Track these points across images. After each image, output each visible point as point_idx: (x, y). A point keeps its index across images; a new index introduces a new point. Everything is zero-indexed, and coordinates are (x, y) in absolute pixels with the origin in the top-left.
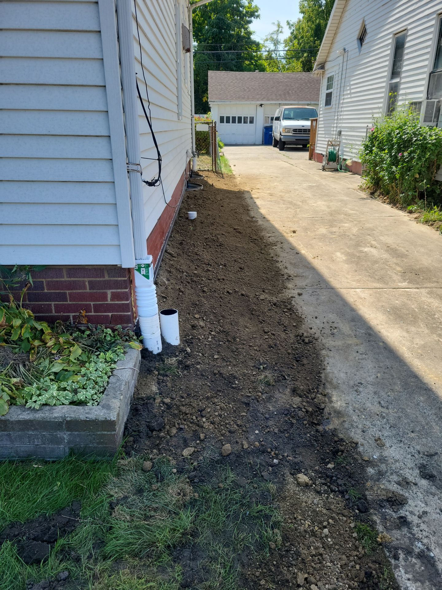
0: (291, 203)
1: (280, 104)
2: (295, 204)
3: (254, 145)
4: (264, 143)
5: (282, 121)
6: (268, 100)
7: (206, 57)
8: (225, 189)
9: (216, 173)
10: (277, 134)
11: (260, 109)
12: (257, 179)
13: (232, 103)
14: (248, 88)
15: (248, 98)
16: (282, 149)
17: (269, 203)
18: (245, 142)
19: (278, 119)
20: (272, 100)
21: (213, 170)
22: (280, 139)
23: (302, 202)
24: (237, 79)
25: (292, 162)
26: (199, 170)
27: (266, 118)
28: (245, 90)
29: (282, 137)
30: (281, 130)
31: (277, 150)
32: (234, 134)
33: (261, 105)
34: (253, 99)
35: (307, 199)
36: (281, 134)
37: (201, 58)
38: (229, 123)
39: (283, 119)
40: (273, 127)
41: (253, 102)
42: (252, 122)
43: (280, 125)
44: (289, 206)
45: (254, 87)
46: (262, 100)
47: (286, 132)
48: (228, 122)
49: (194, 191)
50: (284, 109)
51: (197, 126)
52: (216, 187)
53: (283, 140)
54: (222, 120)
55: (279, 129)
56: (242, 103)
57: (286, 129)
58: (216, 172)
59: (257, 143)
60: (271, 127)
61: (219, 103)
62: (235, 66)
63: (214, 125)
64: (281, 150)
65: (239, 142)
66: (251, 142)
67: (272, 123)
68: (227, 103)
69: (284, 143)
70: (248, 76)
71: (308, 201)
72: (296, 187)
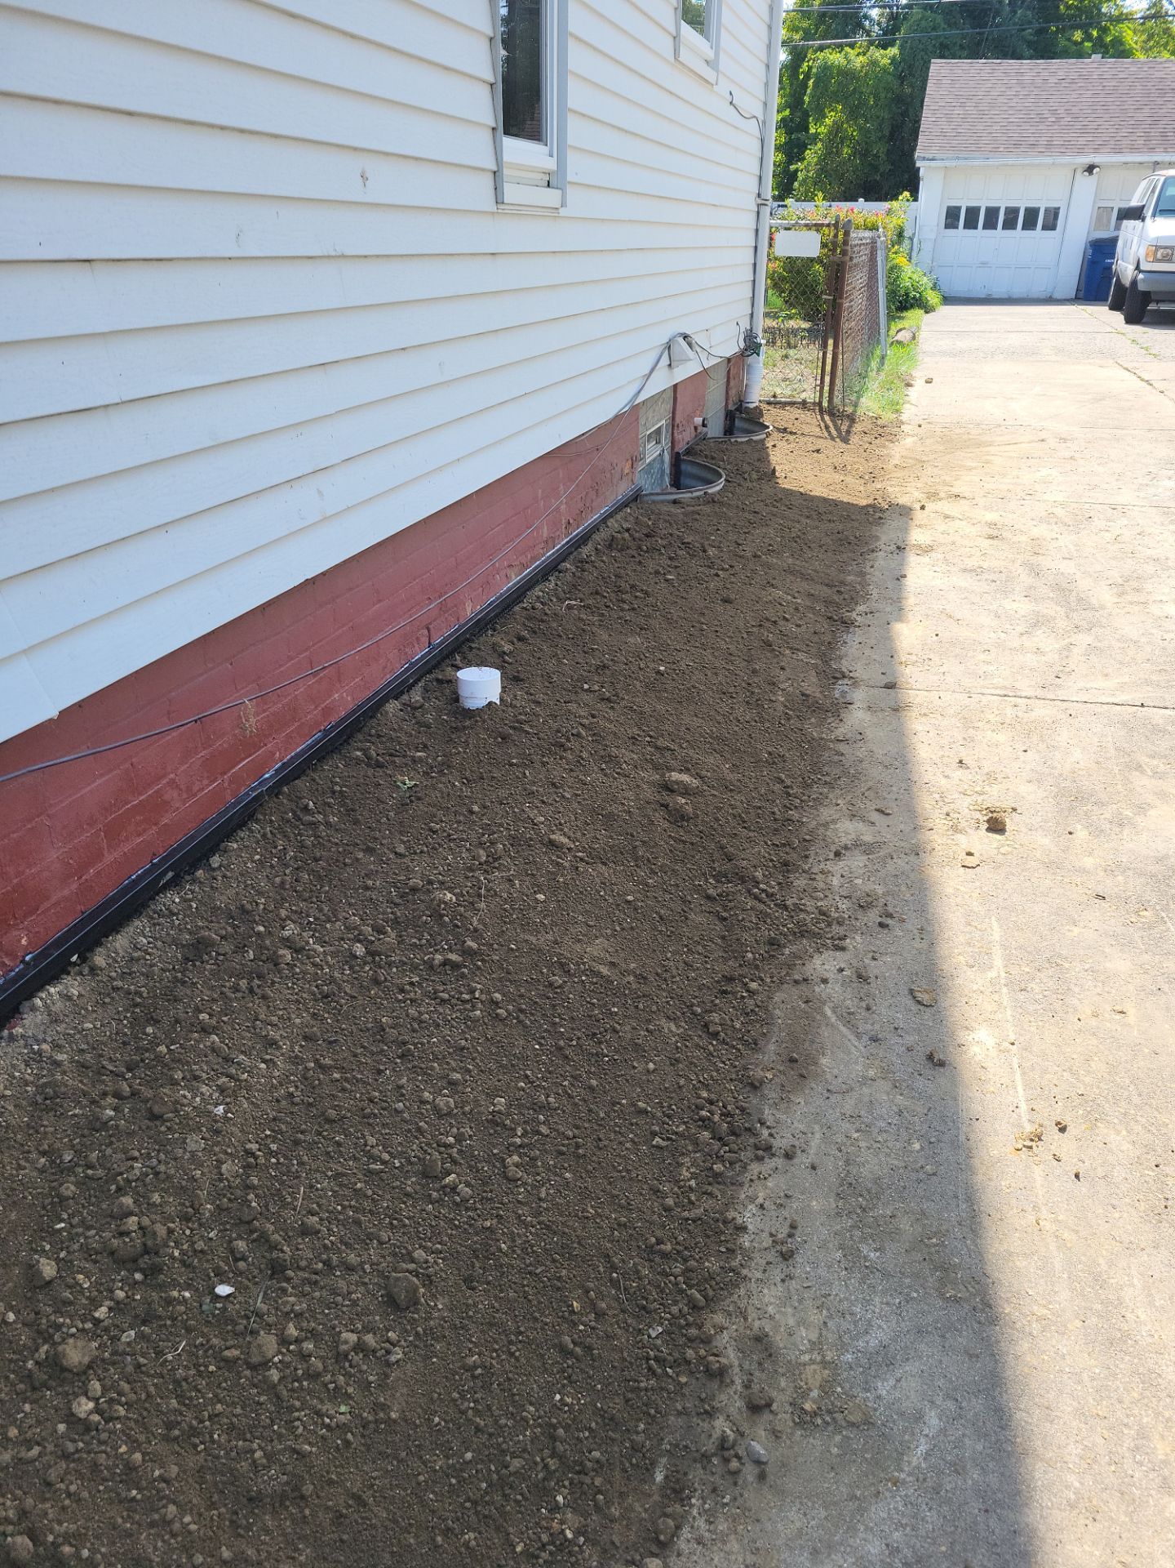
0: (1063, 590)
1: (1156, 163)
2: (1080, 600)
3: (1050, 300)
4: (1081, 294)
5: (1148, 220)
6: (1118, 151)
7: (939, 19)
8: (818, 491)
9: (832, 414)
10: (1125, 267)
11: (1086, 184)
12: (979, 445)
13: (991, 162)
14: (1054, 112)
15: (1049, 145)
16: (1135, 317)
17: (964, 581)
18: (1017, 292)
19: (1136, 214)
20: (1133, 149)
21: (820, 404)
22: (1134, 282)
23: (1121, 588)
24: (1020, 83)
25: (1153, 370)
26: (769, 403)
27: (1103, 211)
28: (1043, 120)
29: (1141, 276)
30: (1142, 253)
31: (1118, 317)
32: (984, 264)
33: (1090, 169)
34: (1067, 148)
35: (1150, 569)
36: (1137, 267)
37: (923, 23)
38: (975, 227)
39: (1154, 215)
40: (1120, 244)
41: (1066, 159)
42: (1050, 226)
43: (1141, 237)
44: (1050, 609)
45: (1075, 110)
46: (1096, 151)
47: (1159, 261)
48: (971, 224)
49: (675, 502)
50: (1162, 179)
51: (778, 237)
52: (785, 484)
53: (1141, 287)
54: (952, 217)
55: (1134, 247)
56: (1027, 161)
57: (1158, 248)
58: (832, 412)
59: (1057, 295)
60: (1113, 241)
61: (947, 163)
62: (1030, 44)
63: (841, 236)
64: (1130, 320)
65: (999, 291)
66: (1038, 290)
67: (1118, 228)
68: (976, 163)
69: (1147, 297)
70: (1061, 74)
71: (1149, 587)
72: (1126, 497)
